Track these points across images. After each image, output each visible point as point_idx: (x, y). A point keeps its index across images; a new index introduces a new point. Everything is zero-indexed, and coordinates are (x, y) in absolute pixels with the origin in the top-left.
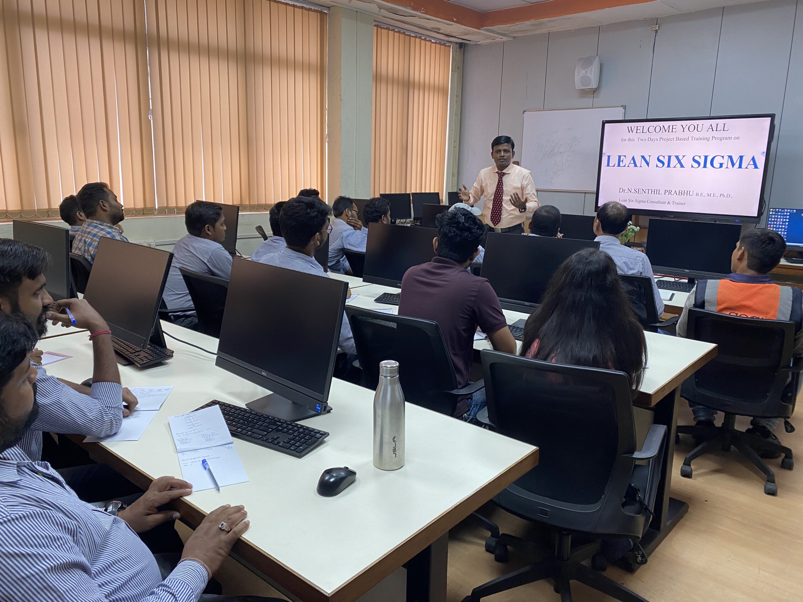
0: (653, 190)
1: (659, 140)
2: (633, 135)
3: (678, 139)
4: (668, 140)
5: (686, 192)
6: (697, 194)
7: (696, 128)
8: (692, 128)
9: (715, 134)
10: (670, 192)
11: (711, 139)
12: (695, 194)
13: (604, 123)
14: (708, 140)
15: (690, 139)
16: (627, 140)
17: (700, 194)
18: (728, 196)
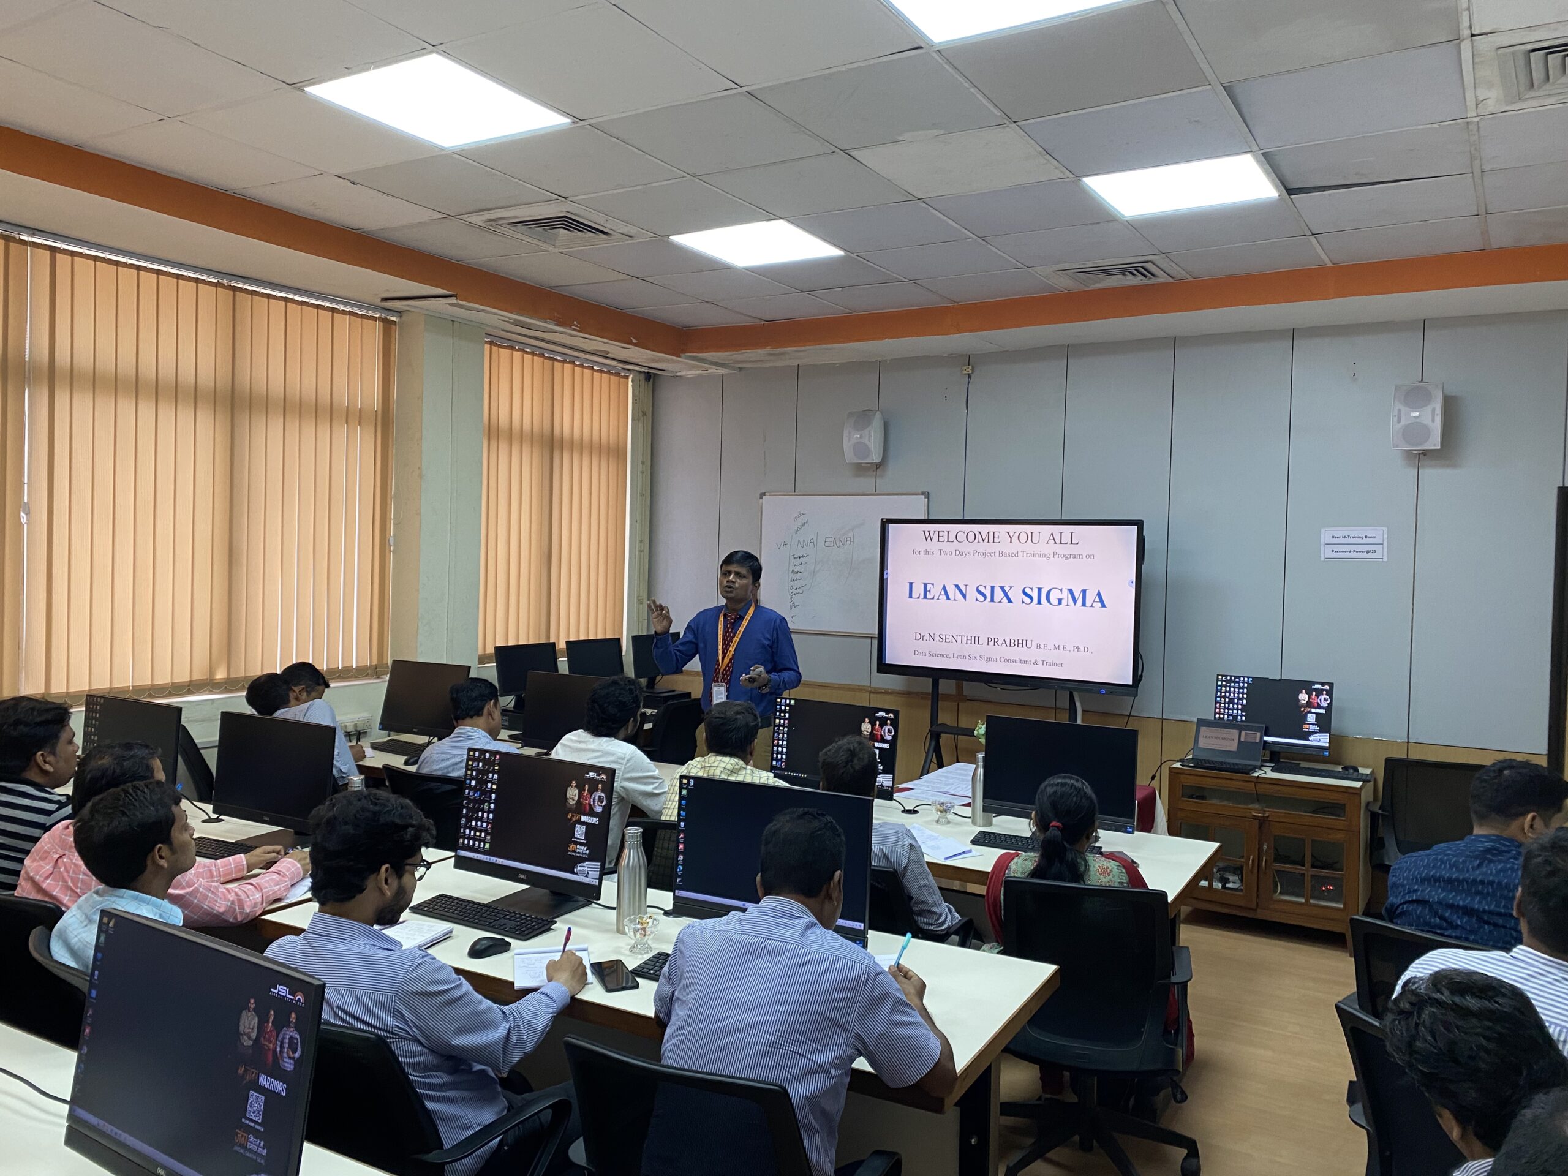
0: (969, 638)
1: (972, 554)
2: (934, 545)
3: (1001, 554)
4: (985, 554)
5: (1020, 641)
6: (1038, 646)
7: (1030, 537)
8: (1023, 538)
9: (1059, 548)
10: (996, 642)
11: (1051, 556)
12: (1035, 646)
13: (885, 523)
14: (1048, 558)
15: (1020, 554)
16: (922, 553)
17: (1042, 646)
18: (1086, 650)
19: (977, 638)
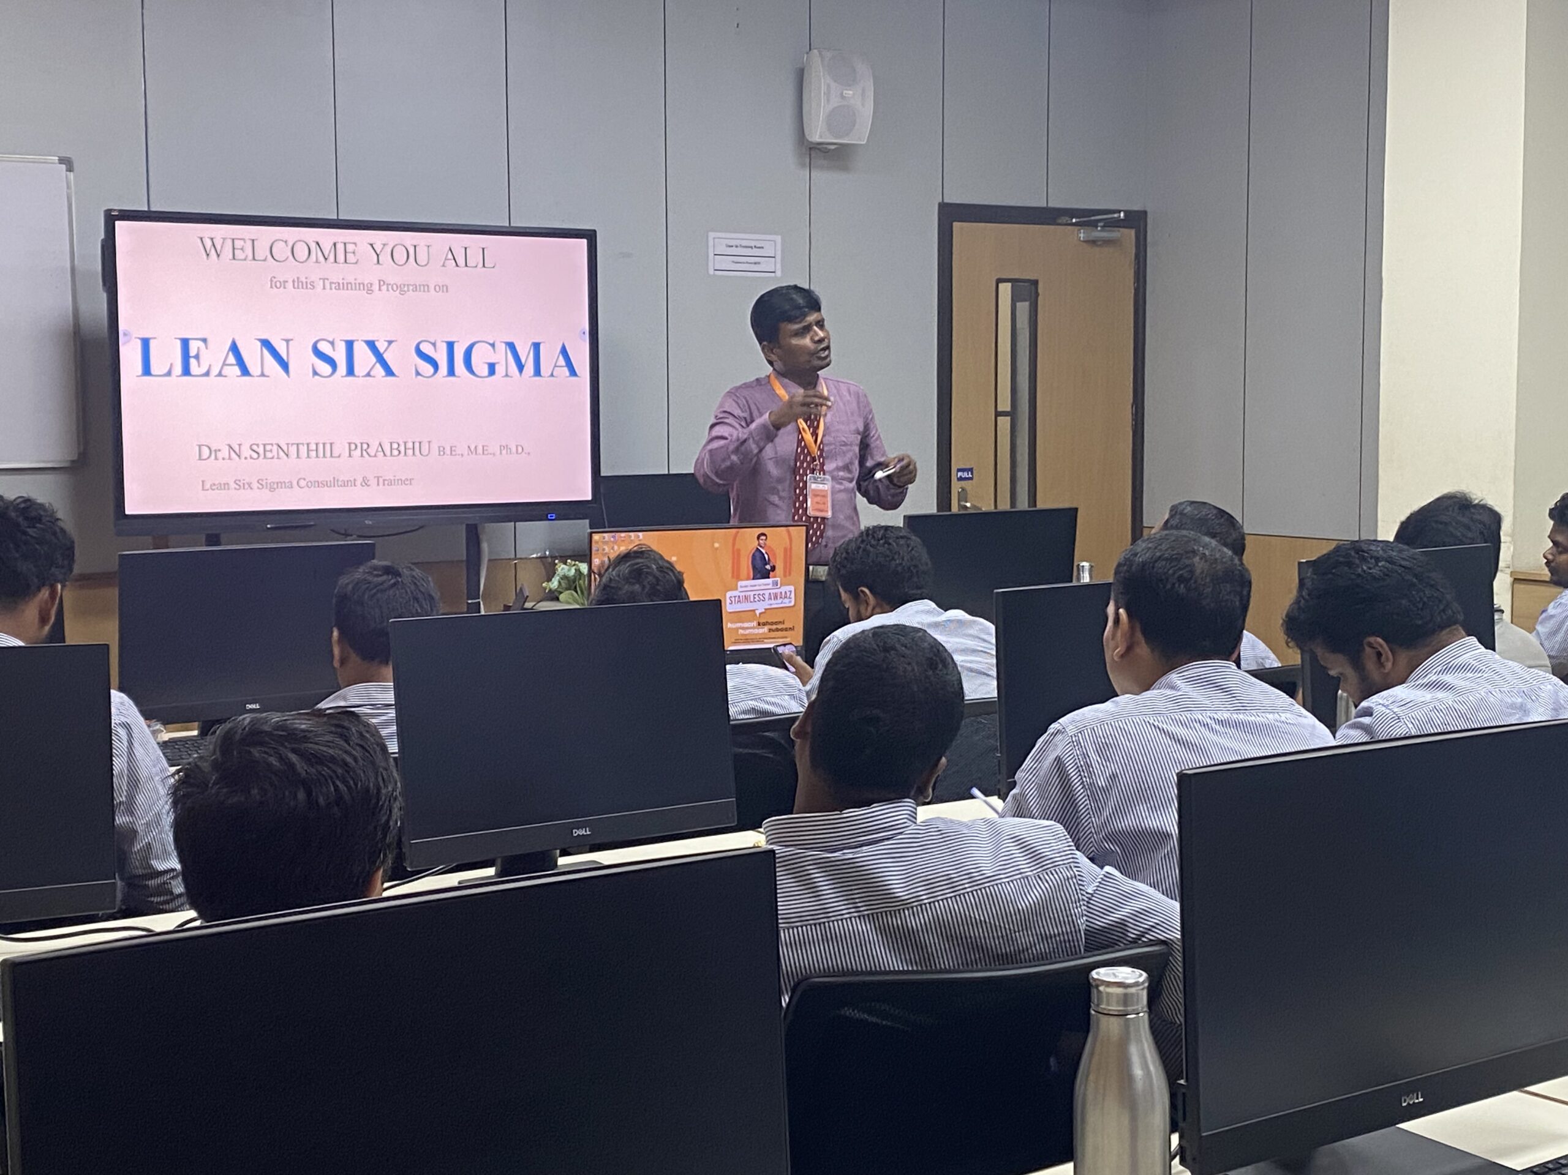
5: (410, 445)
6: (442, 451)
13: (111, 219)
19: (328, 447)
